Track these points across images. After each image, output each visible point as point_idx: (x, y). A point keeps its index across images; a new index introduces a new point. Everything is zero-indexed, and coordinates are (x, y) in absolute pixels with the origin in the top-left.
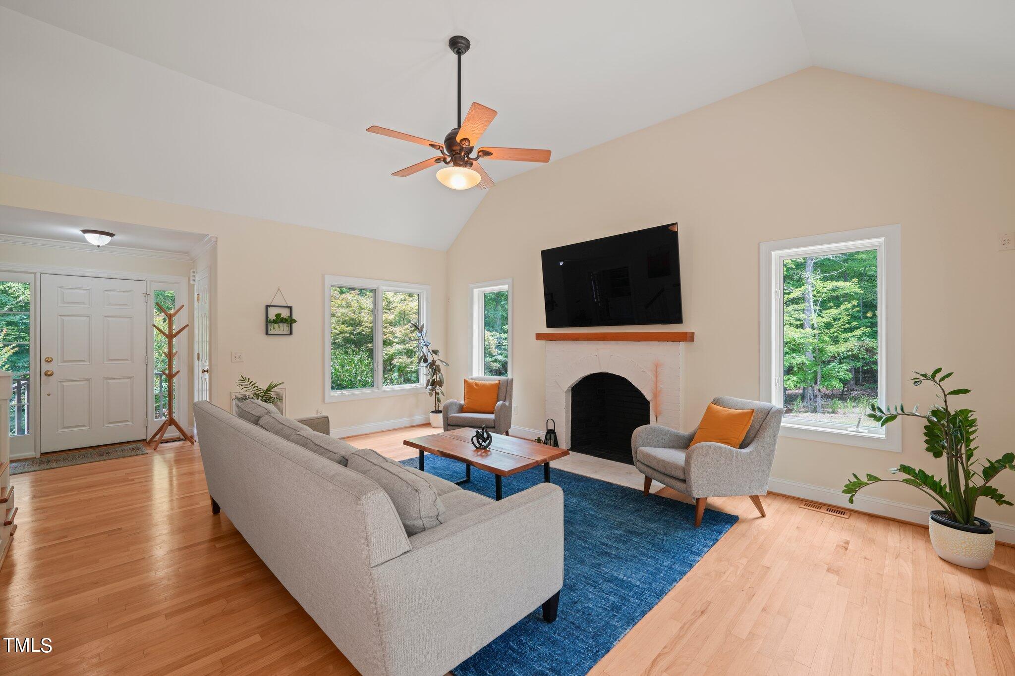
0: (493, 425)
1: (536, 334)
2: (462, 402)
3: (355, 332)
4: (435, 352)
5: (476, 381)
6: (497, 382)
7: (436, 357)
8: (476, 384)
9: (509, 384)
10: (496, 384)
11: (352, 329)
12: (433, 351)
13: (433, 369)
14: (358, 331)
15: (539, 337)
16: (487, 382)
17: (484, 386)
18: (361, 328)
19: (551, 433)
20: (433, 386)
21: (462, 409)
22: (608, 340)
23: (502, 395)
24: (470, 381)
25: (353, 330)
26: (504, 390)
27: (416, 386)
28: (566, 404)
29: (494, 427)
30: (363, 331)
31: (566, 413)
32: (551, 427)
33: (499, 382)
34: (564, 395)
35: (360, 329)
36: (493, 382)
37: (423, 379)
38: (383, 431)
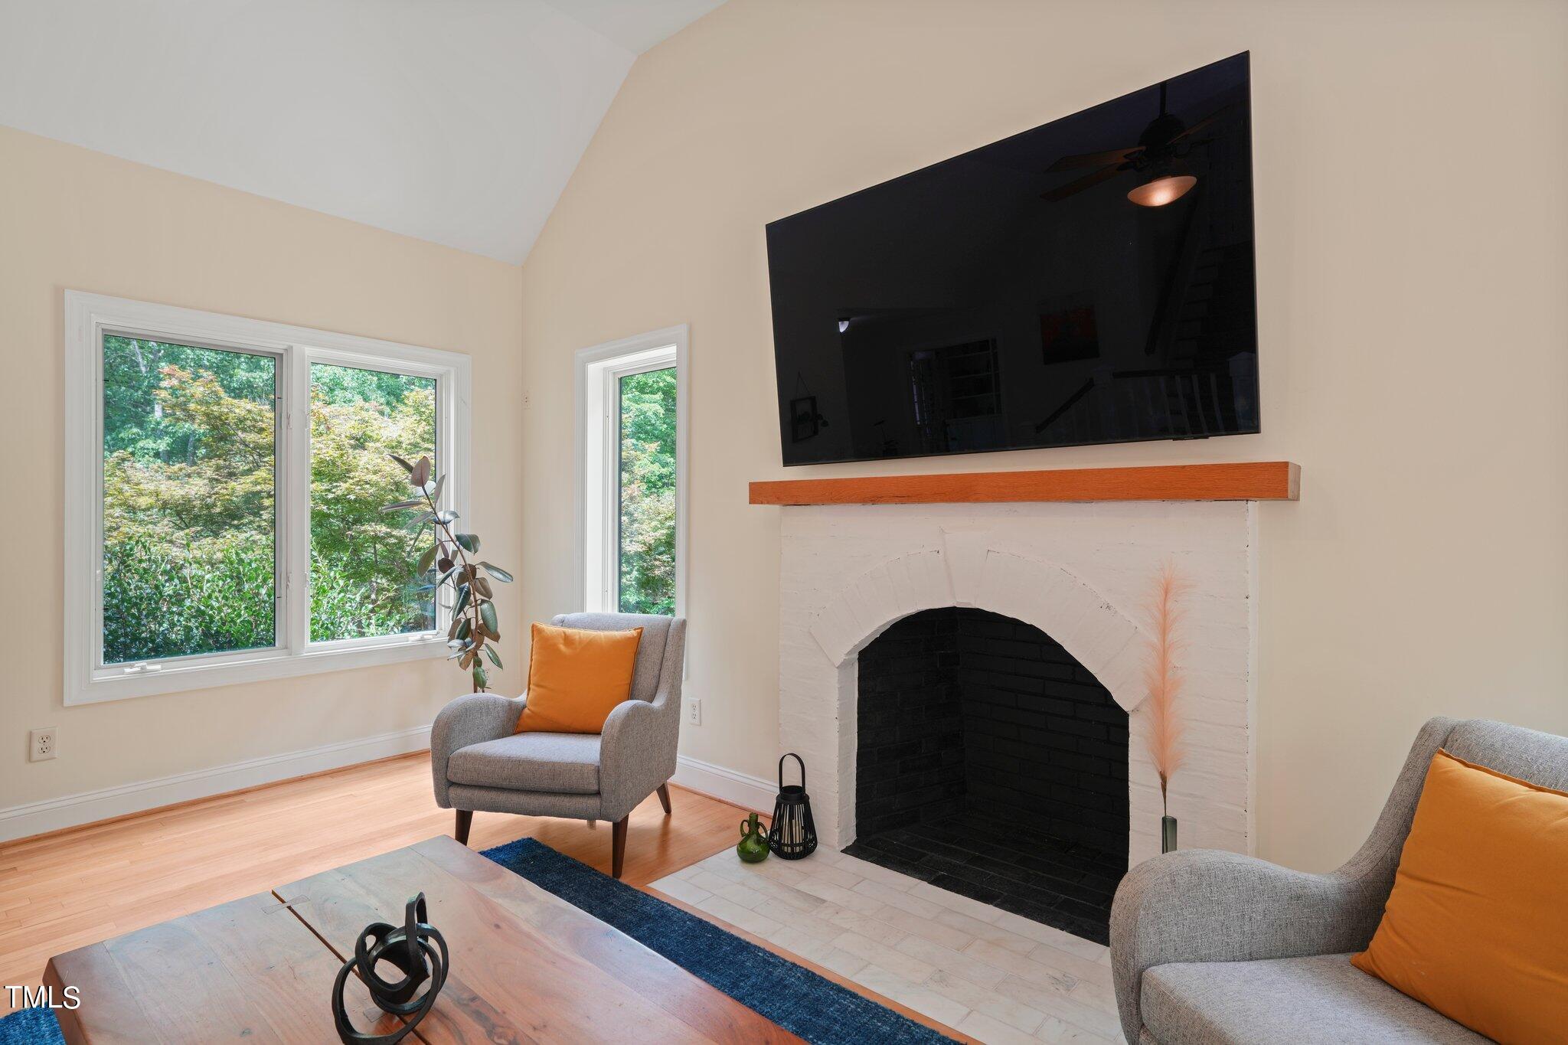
0: (596, 788)
1: (751, 484)
2: (522, 698)
3: (330, 496)
4: (468, 543)
5: (569, 631)
6: (633, 633)
7: (471, 558)
8: (568, 640)
9: (674, 637)
10: (629, 639)
11: (326, 486)
12: (458, 538)
13: (461, 590)
14: (339, 493)
15: (761, 493)
16: (602, 634)
17: (590, 645)
18: (347, 485)
19: (793, 797)
20: (463, 638)
21: (516, 723)
22: (977, 499)
23: (645, 680)
24: (549, 629)
25: (326, 490)
26: (655, 657)
27: (422, 639)
28: (841, 705)
29: (598, 793)
30: (350, 491)
31: (843, 731)
32: (792, 779)
33: (640, 634)
34: (833, 679)
35: (342, 488)
36: (618, 634)
37: (445, 620)
38: (301, 779)
